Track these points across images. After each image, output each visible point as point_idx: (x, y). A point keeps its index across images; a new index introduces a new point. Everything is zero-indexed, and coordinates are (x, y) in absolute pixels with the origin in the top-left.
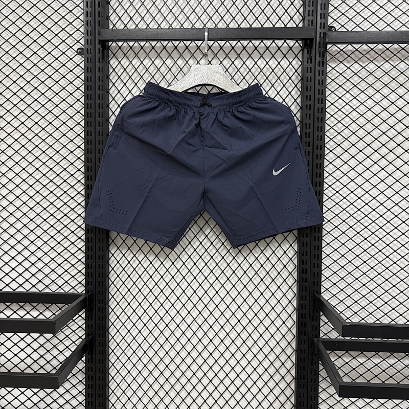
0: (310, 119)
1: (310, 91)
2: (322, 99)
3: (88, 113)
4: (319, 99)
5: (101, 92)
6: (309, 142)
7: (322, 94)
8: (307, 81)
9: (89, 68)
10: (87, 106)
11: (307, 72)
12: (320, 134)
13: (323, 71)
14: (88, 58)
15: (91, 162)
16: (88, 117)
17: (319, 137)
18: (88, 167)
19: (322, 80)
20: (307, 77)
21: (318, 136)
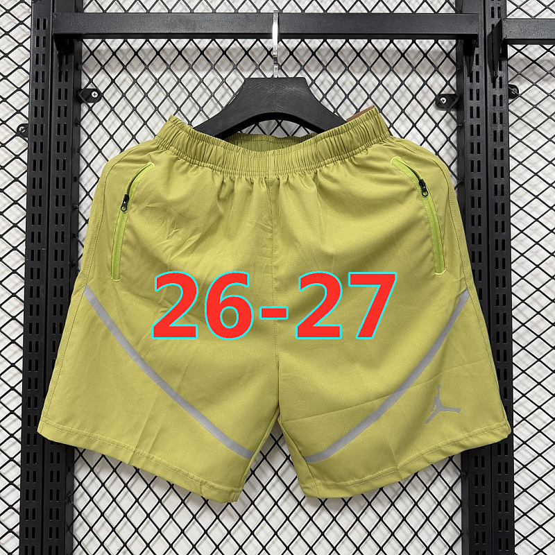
1: (479, 207)
2: (503, 223)
3: (33, 251)
5: (61, 210)
7: (503, 213)
8: (473, 188)
10: (31, 237)
11: (472, 170)
13: (502, 168)
14: (35, 143)
15: (37, 351)
16: (32, 259)
18: (30, 361)
19: (503, 186)
20: (473, 180)
21: (498, 295)
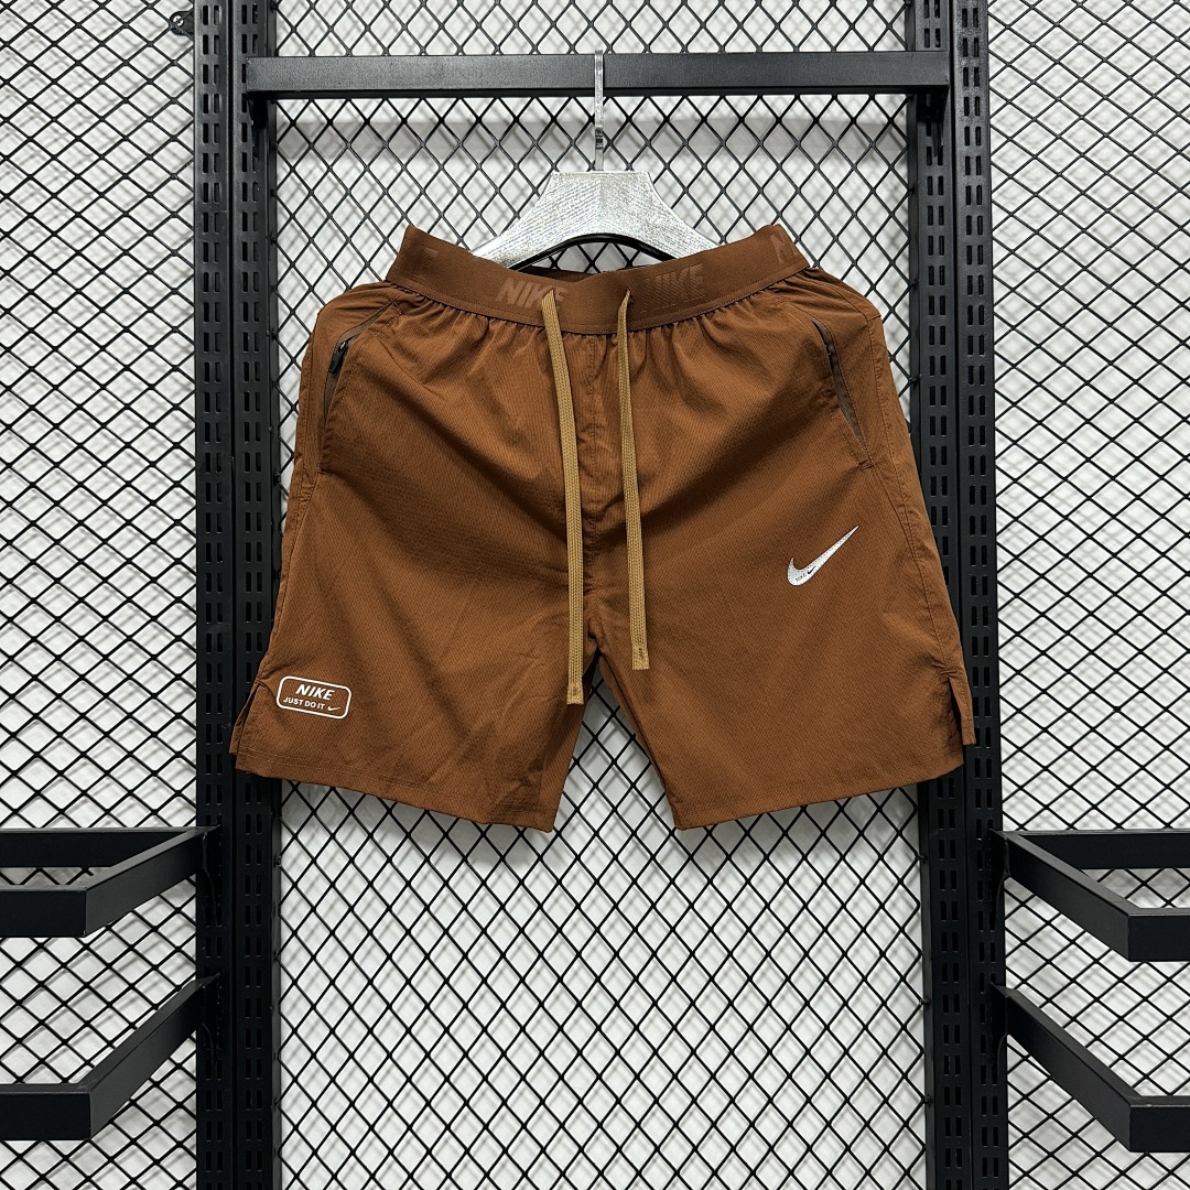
0: (942, 222)
4: (968, 159)
6: (943, 299)
9: (211, 69)
12: (975, 270)
17: (975, 280)
